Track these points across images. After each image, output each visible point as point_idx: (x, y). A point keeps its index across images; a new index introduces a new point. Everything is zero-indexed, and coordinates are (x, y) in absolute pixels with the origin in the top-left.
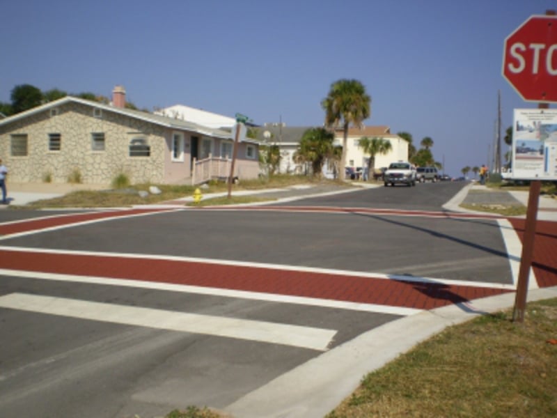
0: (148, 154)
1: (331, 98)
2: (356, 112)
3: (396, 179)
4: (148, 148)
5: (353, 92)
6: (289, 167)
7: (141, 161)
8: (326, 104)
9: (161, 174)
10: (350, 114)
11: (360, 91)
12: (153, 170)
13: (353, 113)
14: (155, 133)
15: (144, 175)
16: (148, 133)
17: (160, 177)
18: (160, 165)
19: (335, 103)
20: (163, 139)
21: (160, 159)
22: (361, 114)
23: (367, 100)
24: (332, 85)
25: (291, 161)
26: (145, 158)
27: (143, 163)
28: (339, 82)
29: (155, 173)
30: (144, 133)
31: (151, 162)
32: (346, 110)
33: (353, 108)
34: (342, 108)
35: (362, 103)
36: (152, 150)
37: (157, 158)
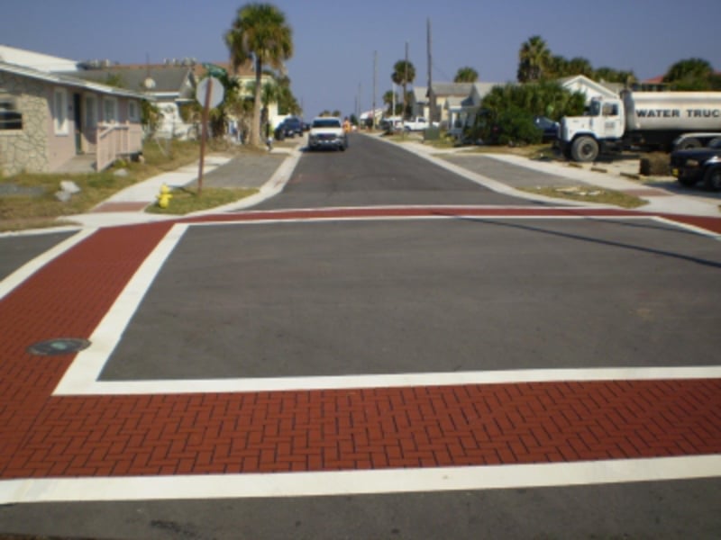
0: (18, 126)
1: (239, 30)
2: (275, 50)
3: (327, 141)
4: (19, 116)
5: (269, 21)
6: (174, 129)
7: (9, 136)
8: (231, 39)
9: (44, 156)
10: (267, 52)
11: (278, 20)
12: (28, 151)
13: (271, 52)
14: (29, 92)
15: (15, 159)
16: (18, 93)
17: (42, 160)
18: (41, 143)
19: (246, 37)
20: (44, 101)
21: (40, 133)
22: (281, 51)
23: (286, 32)
24: (239, 11)
25: (178, 120)
26: (14, 132)
27: (13, 140)
28: (248, 7)
29: (33, 154)
30: (11, 92)
31: (26, 137)
32: (261, 46)
33: (271, 43)
34: (256, 44)
35: (283, 38)
36: (25, 118)
37: (35, 132)
